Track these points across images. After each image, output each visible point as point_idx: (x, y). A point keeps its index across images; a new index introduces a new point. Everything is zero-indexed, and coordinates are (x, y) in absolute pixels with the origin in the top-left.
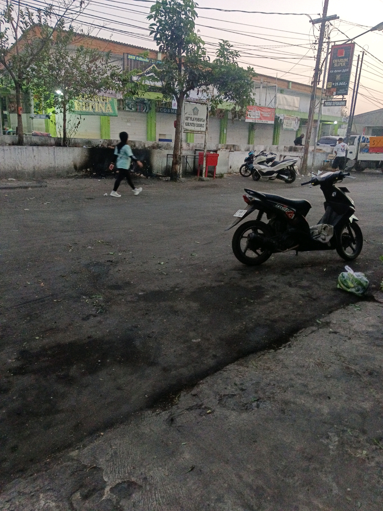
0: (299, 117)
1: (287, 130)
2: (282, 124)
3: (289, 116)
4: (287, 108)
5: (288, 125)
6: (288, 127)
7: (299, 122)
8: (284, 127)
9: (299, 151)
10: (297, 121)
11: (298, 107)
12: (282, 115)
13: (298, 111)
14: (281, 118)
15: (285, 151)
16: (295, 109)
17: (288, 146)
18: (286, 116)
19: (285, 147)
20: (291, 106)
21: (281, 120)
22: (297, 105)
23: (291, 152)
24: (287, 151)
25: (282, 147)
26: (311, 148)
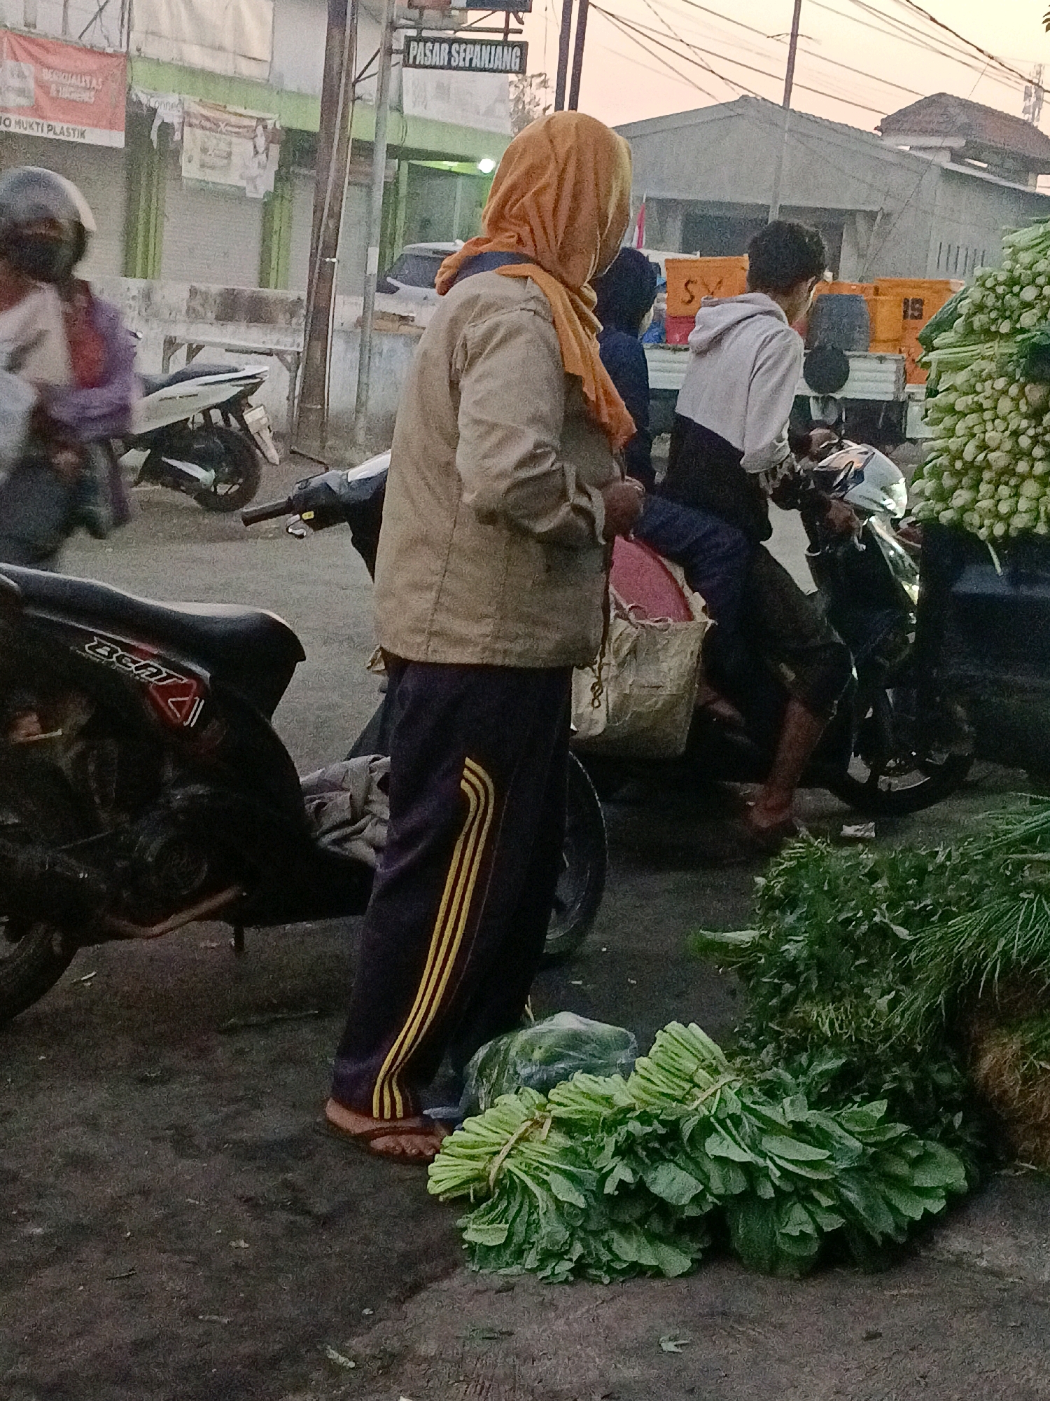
0: (275, 120)
1: (205, 192)
2: (177, 154)
3: (216, 107)
4: (197, 57)
5: (207, 159)
6: (212, 177)
7: (275, 150)
8: (190, 170)
9: (282, 319)
10: (261, 142)
11: (267, 57)
12: (174, 99)
13: (267, 85)
14: (168, 114)
15: (193, 314)
16: (247, 69)
17: (215, 288)
18: (196, 109)
19: (193, 292)
20: (221, 48)
21: (166, 128)
22: (259, 48)
23: (230, 327)
24: (211, 316)
25: (173, 293)
26: (345, 310)
